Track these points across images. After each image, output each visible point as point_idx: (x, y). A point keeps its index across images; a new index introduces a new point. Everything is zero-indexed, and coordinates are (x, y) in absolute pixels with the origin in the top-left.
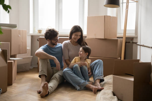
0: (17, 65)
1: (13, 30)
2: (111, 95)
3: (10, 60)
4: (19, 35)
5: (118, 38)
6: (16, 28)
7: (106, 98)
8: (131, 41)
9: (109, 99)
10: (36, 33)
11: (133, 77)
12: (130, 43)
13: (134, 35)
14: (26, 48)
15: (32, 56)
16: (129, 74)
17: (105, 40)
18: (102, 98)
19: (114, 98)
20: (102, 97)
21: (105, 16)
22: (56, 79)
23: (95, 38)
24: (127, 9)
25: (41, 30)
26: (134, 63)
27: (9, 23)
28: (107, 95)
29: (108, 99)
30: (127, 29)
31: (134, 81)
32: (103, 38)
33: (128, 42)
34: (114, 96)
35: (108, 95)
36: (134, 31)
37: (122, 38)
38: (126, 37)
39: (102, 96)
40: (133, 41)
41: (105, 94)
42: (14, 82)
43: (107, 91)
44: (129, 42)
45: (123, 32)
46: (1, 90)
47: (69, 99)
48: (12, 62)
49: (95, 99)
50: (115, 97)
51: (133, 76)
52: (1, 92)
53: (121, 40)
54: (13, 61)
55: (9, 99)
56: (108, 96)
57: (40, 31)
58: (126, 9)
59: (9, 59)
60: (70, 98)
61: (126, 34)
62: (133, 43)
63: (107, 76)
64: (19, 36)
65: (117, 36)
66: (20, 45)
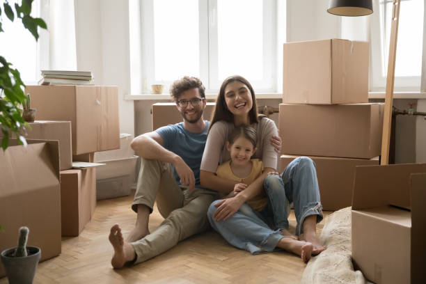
0: (97, 180)
1: (81, 87)
2: (346, 268)
3: (73, 168)
4: (98, 102)
5: (371, 100)
6: (91, 82)
7: (330, 278)
8: (410, 110)
9: (340, 280)
10: (149, 94)
11: (410, 214)
12: (407, 114)
13: (419, 92)
14: (119, 135)
15: (137, 157)
16: (400, 206)
17: (333, 106)
18: (318, 278)
19: (354, 278)
20: (320, 274)
21: (331, 40)
22: (171, 223)
23: (305, 102)
24: (395, 19)
25: (160, 86)
26: (412, 174)
27: (76, 70)
28: (334, 267)
29: (336, 280)
30: (396, 75)
31: (412, 228)
32: (328, 102)
33: (401, 113)
34: (353, 272)
35: (336, 269)
36: (420, 81)
37: (383, 100)
38: (394, 97)
39: (320, 272)
40: (416, 109)
41: (327, 263)
42: (84, 228)
43: (336, 254)
44: (405, 113)
45: (384, 84)
46: (40, 252)
47: (226, 279)
48: (76, 175)
49: (300, 279)
50: (359, 273)
51: (409, 211)
52: (40, 257)
53: (380, 105)
54: (79, 172)
55: (62, 276)
56: (337, 271)
57: (157, 89)
58: (393, 19)
59: (70, 165)
60: (229, 276)
61: (392, 91)
62: (416, 114)
63: (340, 211)
64: (97, 104)
65: (370, 97)
66: (101, 127)
